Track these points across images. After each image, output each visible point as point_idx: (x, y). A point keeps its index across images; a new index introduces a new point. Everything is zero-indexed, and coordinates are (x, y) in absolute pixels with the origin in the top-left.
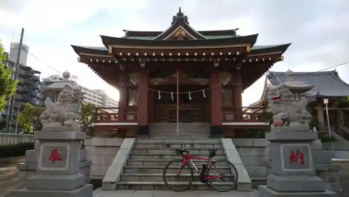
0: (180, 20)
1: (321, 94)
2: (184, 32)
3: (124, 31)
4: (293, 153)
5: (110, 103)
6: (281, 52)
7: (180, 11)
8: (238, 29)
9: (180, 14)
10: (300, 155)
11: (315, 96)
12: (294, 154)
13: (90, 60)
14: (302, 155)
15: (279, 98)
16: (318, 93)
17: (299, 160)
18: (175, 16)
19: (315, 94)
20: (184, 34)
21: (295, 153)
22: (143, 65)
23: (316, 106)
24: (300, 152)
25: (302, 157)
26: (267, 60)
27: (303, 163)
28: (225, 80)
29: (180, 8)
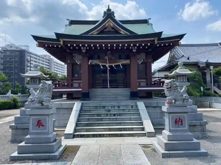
0: (109, 14)
1: (209, 61)
2: (112, 24)
3: (68, 20)
4: (176, 119)
5: (55, 65)
6: (179, 39)
7: (109, 7)
8: (150, 19)
9: (109, 10)
10: (180, 120)
11: (205, 63)
13: (45, 45)
14: (182, 120)
15: (170, 88)
16: (208, 61)
17: (180, 123)
18: (105, 12)
19: (205, 61)
20: (112, 25)
21: (178, 119)
22: (84, 51)
23: (205, 70)
24: (181, 119)
25: (182, 122)
26: (169, 45)
27: (182, 124)
28: (140, 61)
29: (109, 6)
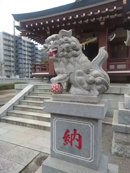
4: (68, 131)
10: (77, 137)
12: (70, 133)
13: (25, 34)
14: (80, 137)
17: (76, 143)
22: (48, 33)
24: (78, 132)
25: (80, 140)
27: (80, 147)
28: (111, 37)
